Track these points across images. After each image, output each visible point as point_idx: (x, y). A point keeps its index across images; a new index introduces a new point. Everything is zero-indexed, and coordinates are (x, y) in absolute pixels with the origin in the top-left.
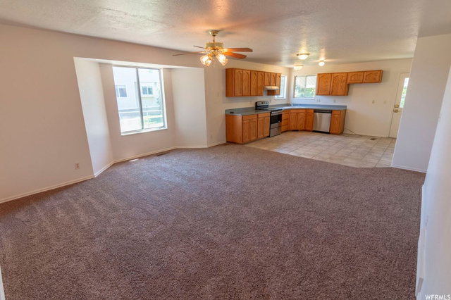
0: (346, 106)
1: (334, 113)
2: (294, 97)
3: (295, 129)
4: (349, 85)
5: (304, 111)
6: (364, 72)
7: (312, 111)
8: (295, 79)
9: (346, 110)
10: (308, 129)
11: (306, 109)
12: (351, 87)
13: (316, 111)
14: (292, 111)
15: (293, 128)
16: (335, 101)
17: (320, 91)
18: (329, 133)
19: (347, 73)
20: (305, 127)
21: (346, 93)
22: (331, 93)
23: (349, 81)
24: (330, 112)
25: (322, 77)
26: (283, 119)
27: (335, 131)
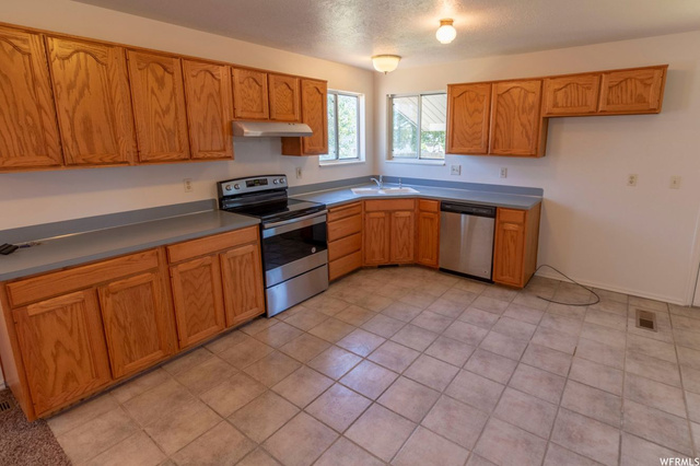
0: (540, 191)
1: (502, 216)
2: (390, 157)
3: (385, 261)
4: (546, 120)
5: (410, 205)
6: (599, 74)
7: (435, 207)
8: (391, 105)
9: (540, 205)
10: (427, 261)
11: (418, 200)
12: (554, 127)
13: (446, 206)
14: (369, 206)
15: (378, 259)
16: (504, 174)
17: (457, 142)
18: (489, 282)
19: (542, 80)
20: (416, 255)
21: (539, 148)
22: (490, 149)
23: (548, 107)
24: (492, 212)
25: (461, 96)
26: (332, 235)
27: (507, 279)
